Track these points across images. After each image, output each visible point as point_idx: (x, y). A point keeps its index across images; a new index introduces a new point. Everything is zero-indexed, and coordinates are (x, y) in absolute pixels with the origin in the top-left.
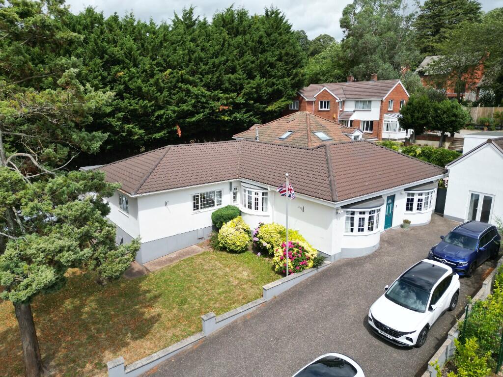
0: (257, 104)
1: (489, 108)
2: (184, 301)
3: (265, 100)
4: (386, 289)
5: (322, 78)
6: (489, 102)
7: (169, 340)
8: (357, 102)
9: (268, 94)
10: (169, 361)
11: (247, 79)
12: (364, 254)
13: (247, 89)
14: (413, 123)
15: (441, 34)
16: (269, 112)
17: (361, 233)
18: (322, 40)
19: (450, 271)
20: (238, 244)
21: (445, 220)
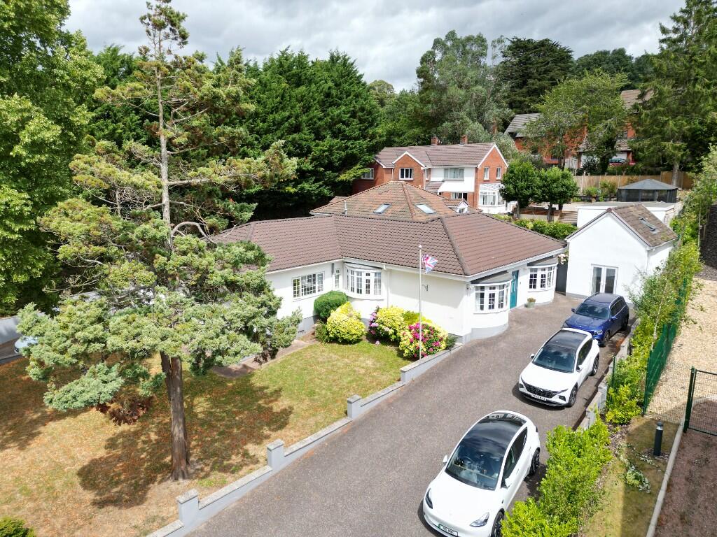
0: (328, 172)
1: (595, 177)
2: (312, 393)
3: (336, 167)
4: (533, 357)
5: (396, 139)
6: (594, 170)
7: (314, 427)
8: (446, 170)
9: (340, 159)
10: (322, 445)
11: (314, 140)
12: (496, 333)
13: (316, 152)
14: (516, 194)
15: (529, 86)
16: (342, 182)
17: (491, 310)
18: (377, 88)
19: (589, 336)
20: (353, 332)
21: (567, 299)
